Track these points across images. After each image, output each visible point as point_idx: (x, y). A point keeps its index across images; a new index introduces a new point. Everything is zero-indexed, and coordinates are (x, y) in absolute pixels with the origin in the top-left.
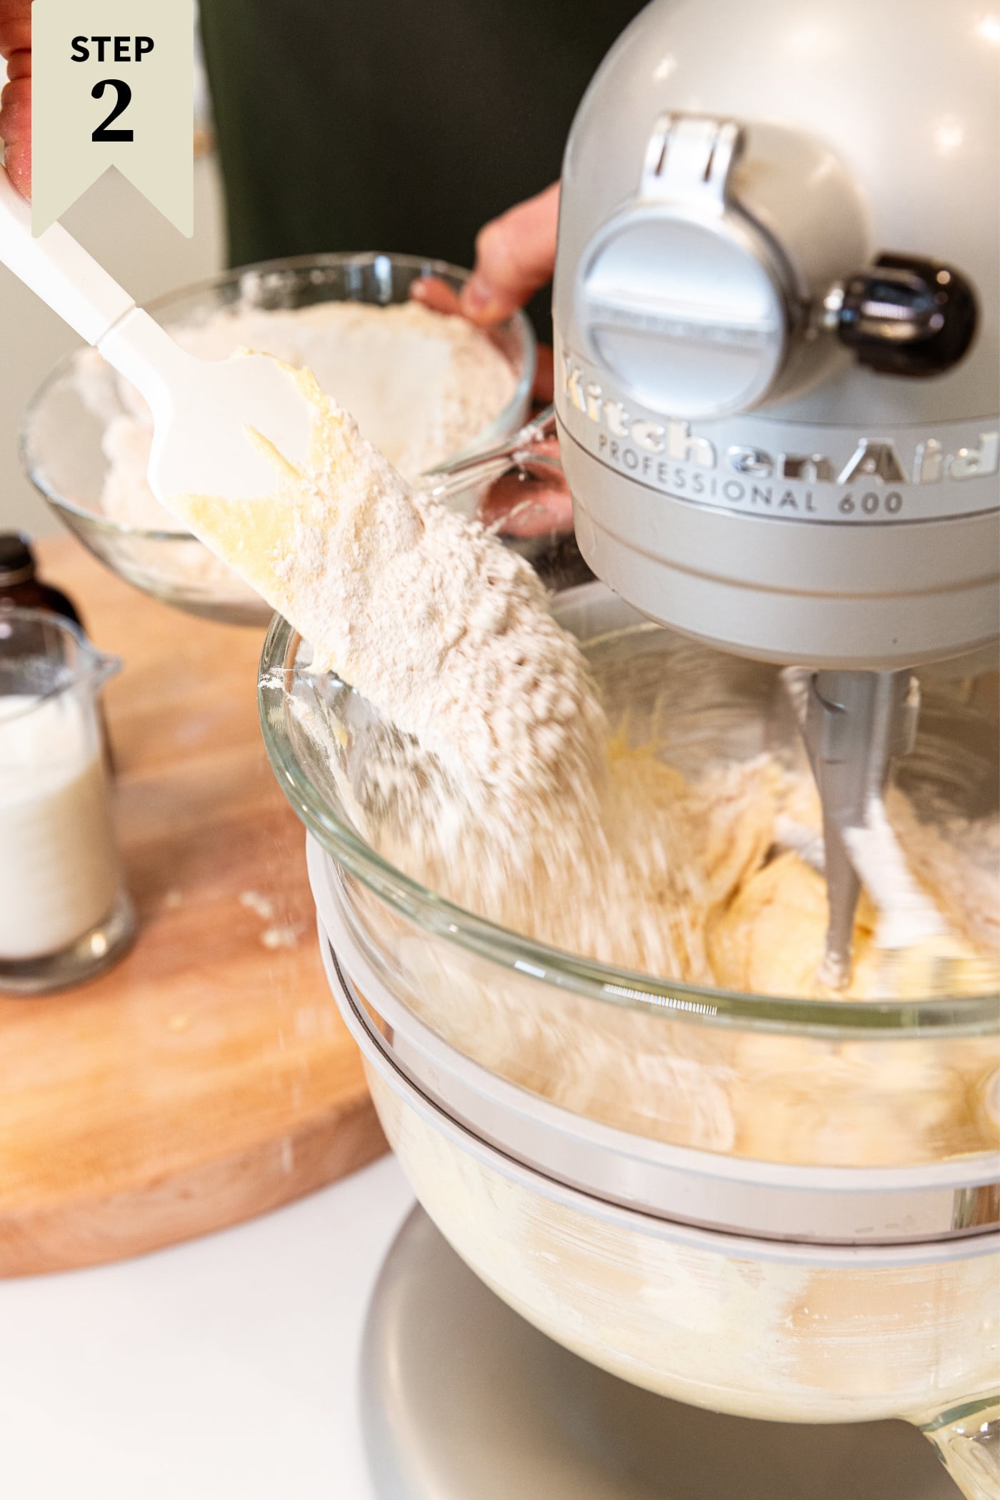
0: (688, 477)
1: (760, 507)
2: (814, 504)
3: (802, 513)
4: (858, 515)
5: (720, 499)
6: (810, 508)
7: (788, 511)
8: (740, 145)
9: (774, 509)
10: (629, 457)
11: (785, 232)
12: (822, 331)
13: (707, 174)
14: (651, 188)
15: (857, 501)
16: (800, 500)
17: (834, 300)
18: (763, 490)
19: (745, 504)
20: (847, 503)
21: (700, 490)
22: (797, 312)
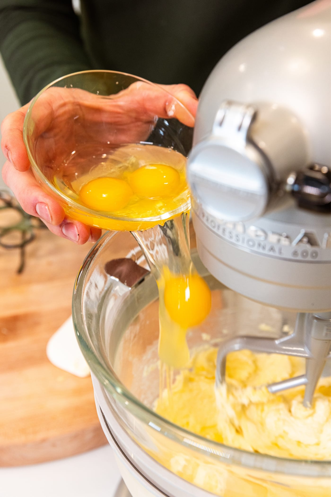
0: (234, 235)
1: (261, 250)
2: (282, 251)
3: (277, 254)
4: (299, 258)
5: (245, 245)
6: (280, 253)
7: (271, 253)
8: (254, 118)
9: (266, 252)
10: (213, 223)
11: (271, 153)
12: (285, 192)
13: (240, 128)
14: (217, 131)
15: (299, 252)
16: (277, 250)
17: (291, 180)
18: (262, 244)
19: (255, 249)
20: (295, 253)
21: (238, 240)
22: (275, 186)
